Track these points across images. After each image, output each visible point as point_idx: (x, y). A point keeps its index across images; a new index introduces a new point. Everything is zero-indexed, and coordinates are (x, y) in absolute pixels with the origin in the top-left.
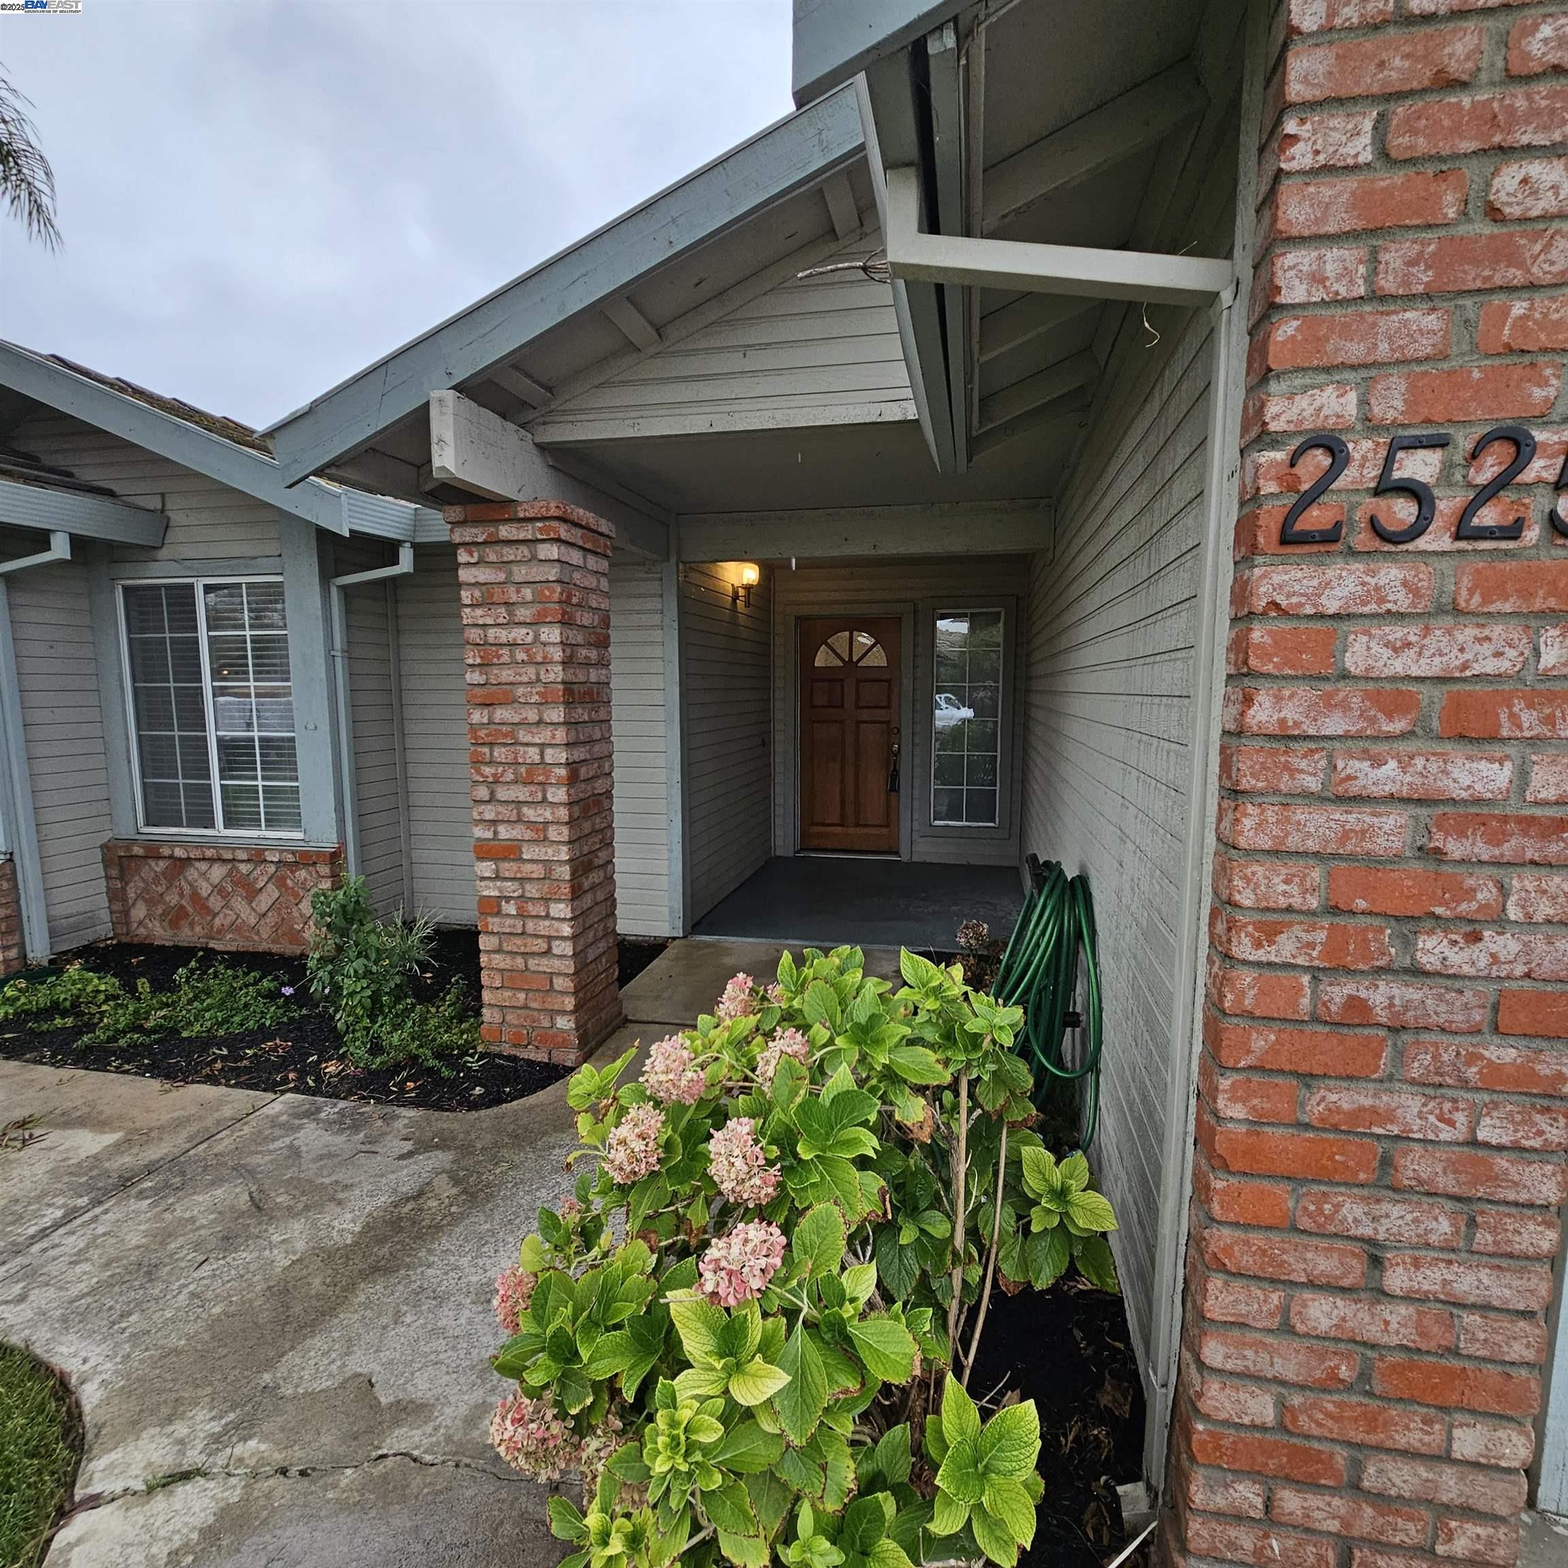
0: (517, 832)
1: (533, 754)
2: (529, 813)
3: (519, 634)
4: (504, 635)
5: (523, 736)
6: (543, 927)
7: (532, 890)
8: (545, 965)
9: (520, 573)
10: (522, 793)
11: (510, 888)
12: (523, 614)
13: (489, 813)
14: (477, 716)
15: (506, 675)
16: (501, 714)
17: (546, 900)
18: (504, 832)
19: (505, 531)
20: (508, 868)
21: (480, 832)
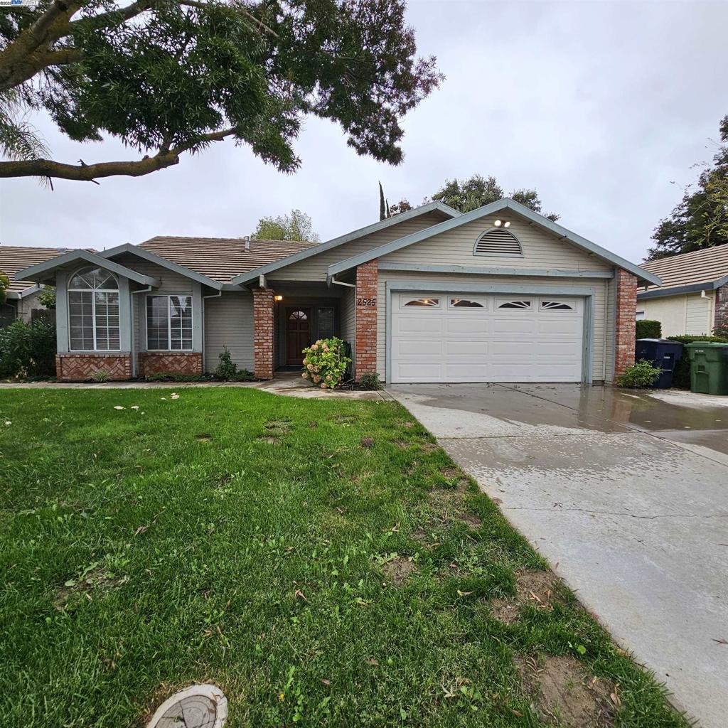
0: (263, 341)
1: (266, 328)
2: (265, 338)
3: (264, 309)
4: (261, 309)
5: (265, 325)
6: (267, 356)
7: (265, 350)
8: (267, 363)
9: (265, 300)
10: (264, 334)
11: (261, 350)
12: (265, 306)
13: (257, 338)
14: (256, 322)
15: (262, 315)
16: (260, 322)
17: (268, 352)
18: (260, 341)
19: (263, 293)
20: (260, 347)
21: (256, 341)
